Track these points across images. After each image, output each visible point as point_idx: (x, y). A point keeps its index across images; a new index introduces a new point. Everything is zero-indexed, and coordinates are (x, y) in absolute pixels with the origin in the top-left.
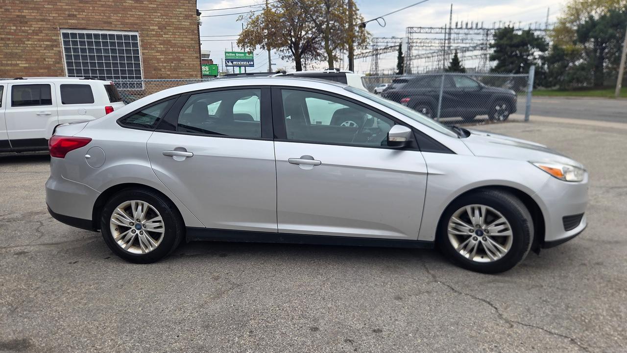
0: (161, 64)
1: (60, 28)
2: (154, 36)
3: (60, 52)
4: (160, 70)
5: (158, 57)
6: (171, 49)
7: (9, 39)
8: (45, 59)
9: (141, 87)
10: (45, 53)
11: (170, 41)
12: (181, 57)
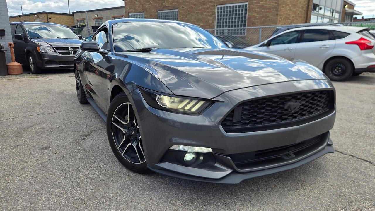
0: (256, 20)
1: (217, 5)
2: (255, 3)
3: (214, 17)
4: (255, 24)
5: (255, 16)
6: (263, 11)
7: (199, 13)
8: (209, 22)
9: (245, 34)
10: (209, 18)
11: (263, 6)
12: (268, 15)
